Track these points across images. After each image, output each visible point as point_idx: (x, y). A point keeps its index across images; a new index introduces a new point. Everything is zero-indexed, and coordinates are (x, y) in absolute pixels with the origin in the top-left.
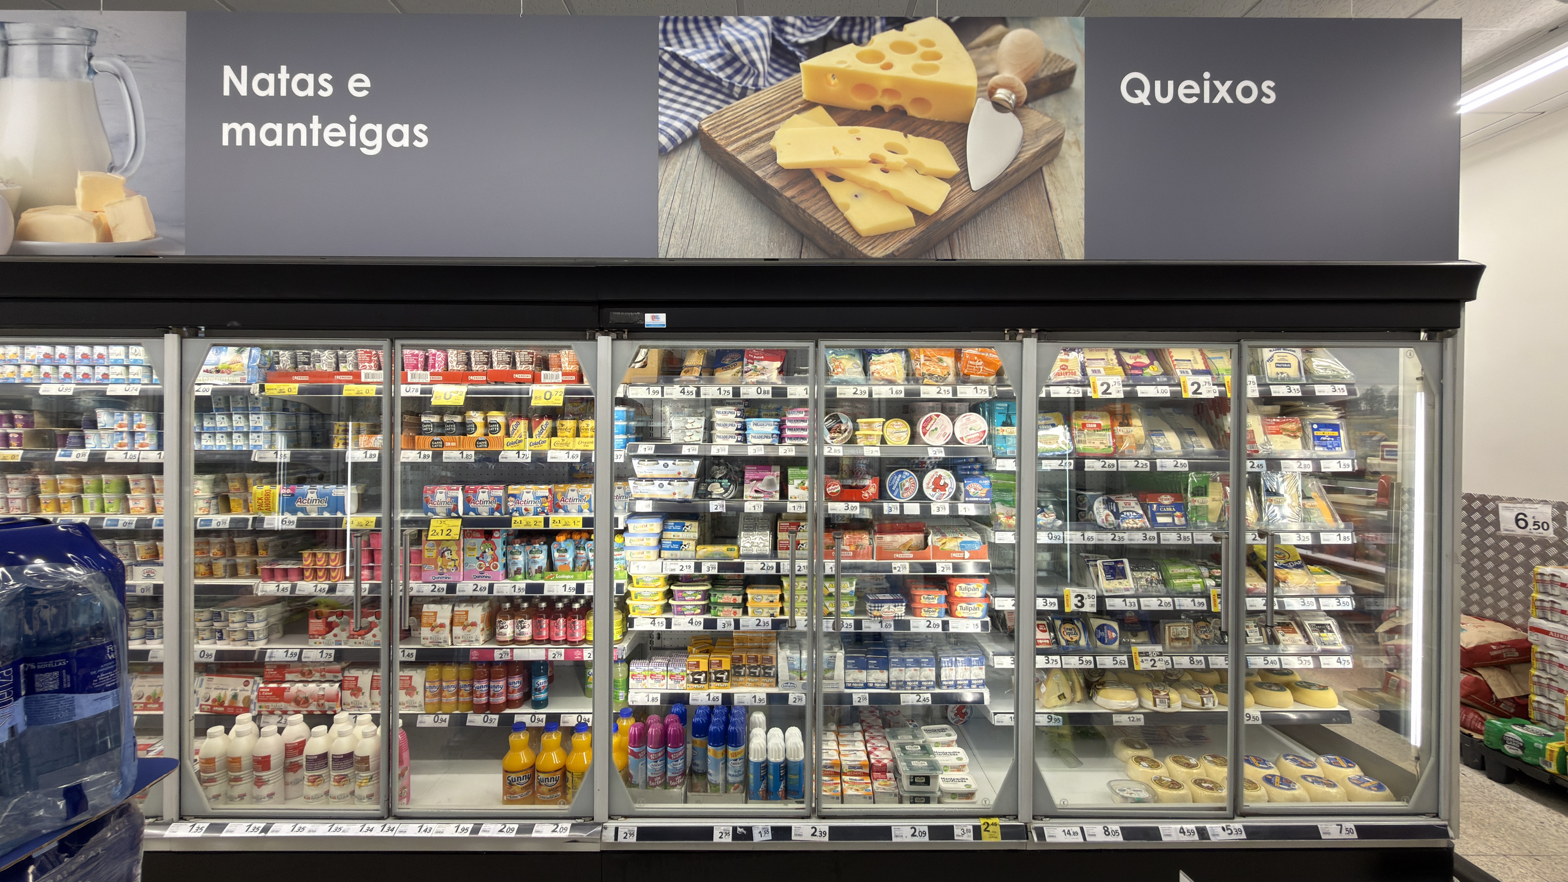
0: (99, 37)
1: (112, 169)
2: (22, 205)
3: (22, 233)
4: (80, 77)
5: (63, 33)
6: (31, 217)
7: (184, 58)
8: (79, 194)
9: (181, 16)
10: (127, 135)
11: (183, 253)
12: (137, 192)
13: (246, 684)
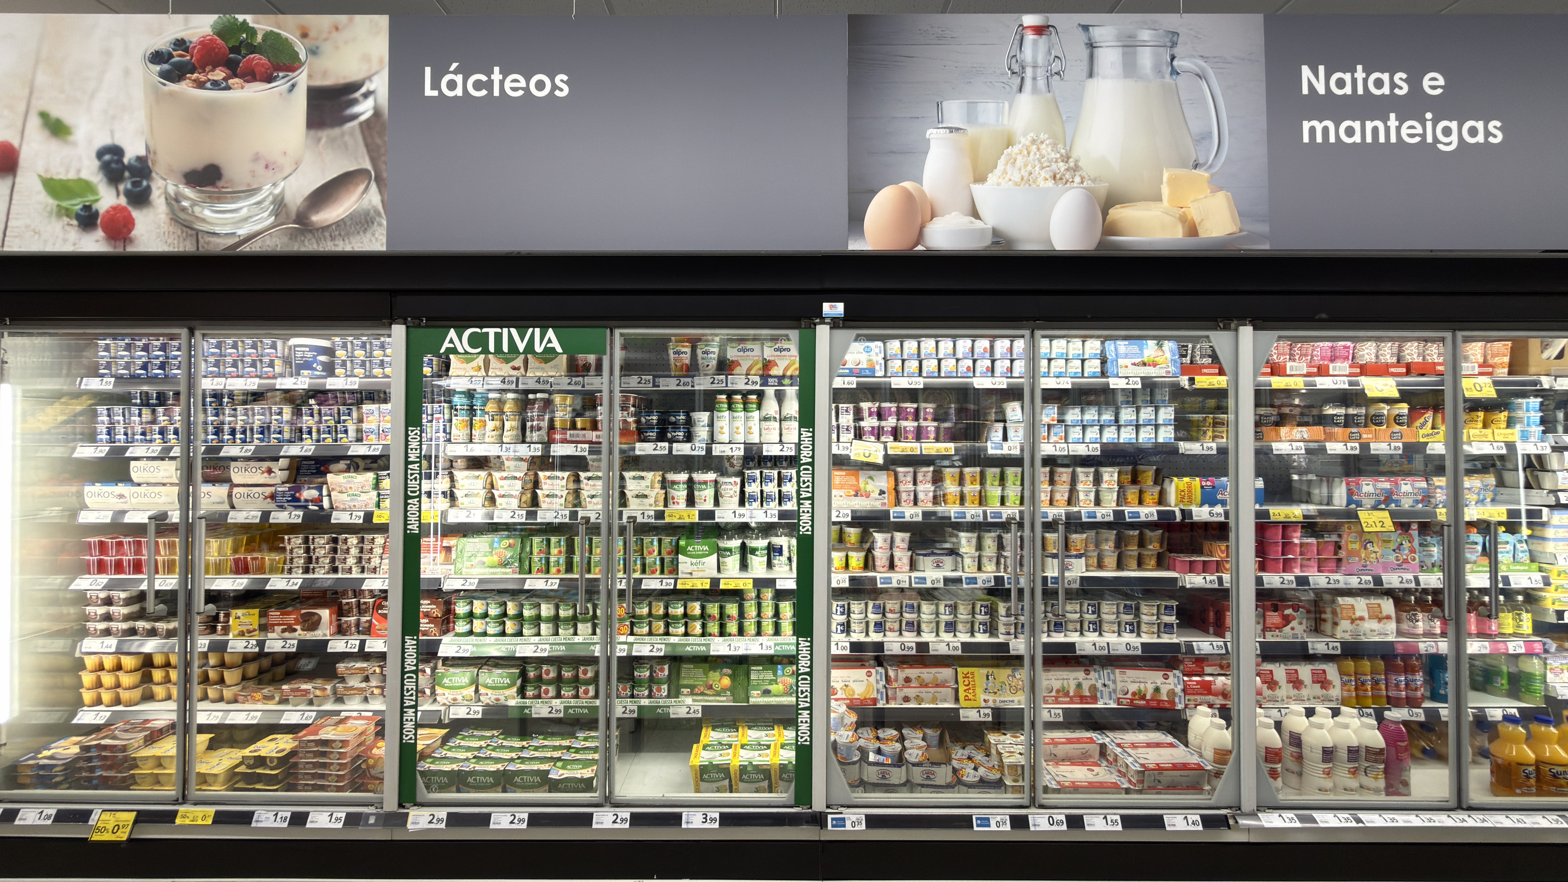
0: (1181, 39)
1: (1196, 166)
2: (1109, 202)
3: (1109, 229)
4: (1163, 77)
5: (1145, 35)
6: (1119, 213)
7: (1263, 59)
8: (1165, 191)
9: (1259, 18)
10: (1210, 134)
11: (1266, 246)
12: (1221, 189)
13: (1166, 677)
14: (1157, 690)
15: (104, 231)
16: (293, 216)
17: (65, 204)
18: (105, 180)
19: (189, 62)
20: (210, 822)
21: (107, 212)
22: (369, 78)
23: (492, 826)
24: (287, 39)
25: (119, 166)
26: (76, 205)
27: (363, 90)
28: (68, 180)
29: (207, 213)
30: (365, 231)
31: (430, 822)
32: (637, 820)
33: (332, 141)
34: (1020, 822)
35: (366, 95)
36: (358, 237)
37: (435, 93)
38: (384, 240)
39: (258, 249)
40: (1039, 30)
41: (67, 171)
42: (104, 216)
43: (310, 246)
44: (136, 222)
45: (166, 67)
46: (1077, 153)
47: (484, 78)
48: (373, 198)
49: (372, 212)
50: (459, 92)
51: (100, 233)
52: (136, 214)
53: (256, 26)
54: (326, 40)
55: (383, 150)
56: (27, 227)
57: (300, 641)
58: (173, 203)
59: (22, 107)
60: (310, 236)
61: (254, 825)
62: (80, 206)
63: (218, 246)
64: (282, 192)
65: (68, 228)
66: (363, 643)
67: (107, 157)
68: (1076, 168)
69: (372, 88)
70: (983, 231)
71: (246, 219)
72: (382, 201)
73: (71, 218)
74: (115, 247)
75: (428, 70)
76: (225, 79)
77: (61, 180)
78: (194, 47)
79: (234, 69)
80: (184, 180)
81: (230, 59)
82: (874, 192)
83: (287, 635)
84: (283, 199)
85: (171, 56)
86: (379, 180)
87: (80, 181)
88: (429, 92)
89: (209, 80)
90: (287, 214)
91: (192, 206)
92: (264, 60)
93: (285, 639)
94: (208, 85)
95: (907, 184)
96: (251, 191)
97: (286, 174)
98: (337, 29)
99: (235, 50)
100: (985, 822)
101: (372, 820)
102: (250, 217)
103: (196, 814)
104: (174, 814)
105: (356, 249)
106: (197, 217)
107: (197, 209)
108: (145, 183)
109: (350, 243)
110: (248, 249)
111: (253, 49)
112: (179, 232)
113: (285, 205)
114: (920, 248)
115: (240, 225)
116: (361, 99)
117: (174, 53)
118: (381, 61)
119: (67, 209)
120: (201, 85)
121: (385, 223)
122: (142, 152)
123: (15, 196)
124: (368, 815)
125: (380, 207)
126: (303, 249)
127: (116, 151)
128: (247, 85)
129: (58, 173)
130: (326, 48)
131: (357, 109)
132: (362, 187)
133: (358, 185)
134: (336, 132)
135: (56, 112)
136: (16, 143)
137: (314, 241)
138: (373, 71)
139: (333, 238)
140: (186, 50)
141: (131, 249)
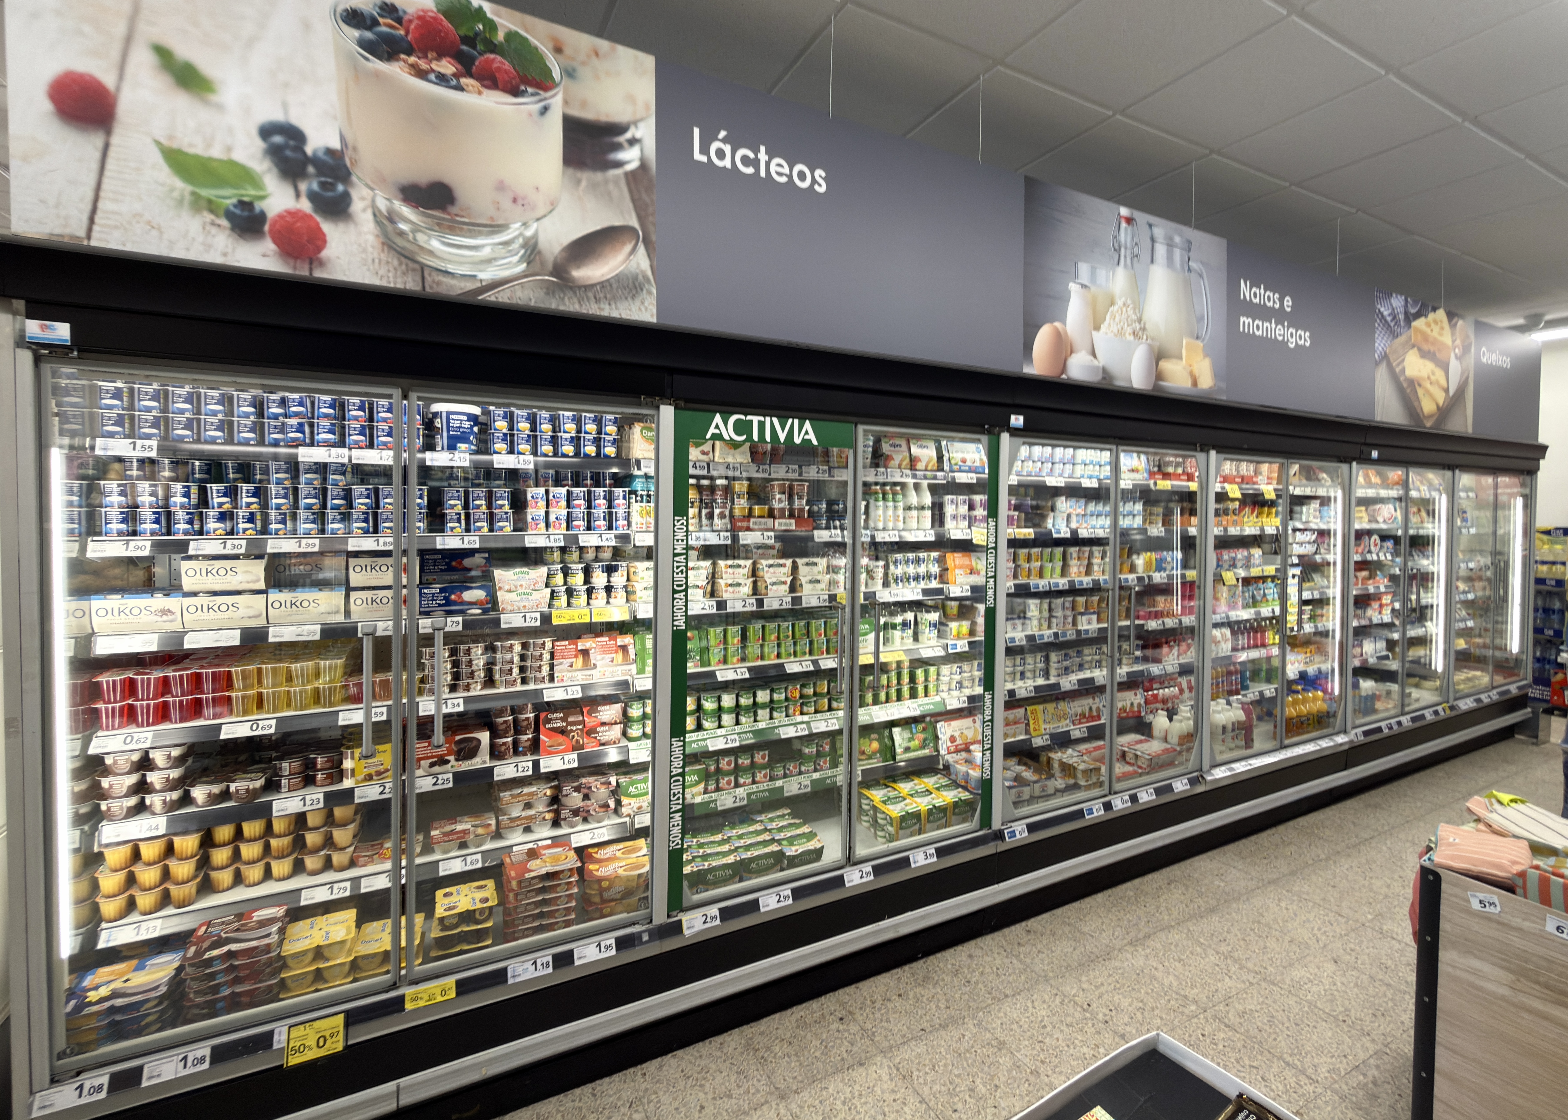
0: (1192, 247)
1: (1197, 338)
2: (1159, 356)
3: (1159, 376)
4: (1184, 272)
5: (1178, 239)
6: (1165, 365)
8: (1184, 352)
9: (1225, 242)
10: (1204, 316)
11: (1224, 398)
12: (1207, 356)
13: (1136, 694)
14: (1132, 704)
15: (275, 242)
16: (550, 267)
17: (205, 192)
18: (275, 171)
19: (401, 39)
20: (453, 995)
21: (280, 217)
22: (635, 123)
23: (762, 910)
24: (536, 48)
25: (299, 156)
26: (228, 197)
27: (628, 135)
28: (210, 159)
29: (435, 244)
30: (633, 297)
31: (705, 922)
32: (878, 870)
33: (593, 186)
34: (1108, 806)
35: (633, 142)
36: (626, 304)
37: (704, 159)
38: (655, 311)
39: (506, 300)
40: (1129, 220)
41: (209, 145)
42: (274, 222)
43: (570, 305)
44: (328, 238)
45: (368, 35)
46: (1145, 318)
47: (752, 155)
48: (641, 262)
49: (640, 277)
50: (727, 163)
51: (268, 245)
52: (327, 227)
53: (495, 19)
54: (584, 63)
55: (651, 210)
56: (137, 215)
57: (455, 775)
58: (385, 222)
59: (120, 29)
60: (570, 294)
61: (510, 981)
62: (234, 201)
63: (454, 288)
64: (536, 235)
65: (214, 230)
66: (536, 764)
67: (278, 139)
68: (1144, 329)
69: (638, 135)
70: (1097, 368)
71: (489, 261)
72: (651, 266)
73: (217, 216)
74: (295, 268)
75: (696, 131)
76: (456, 76)
77: (197, 157)
78: (410, 21)
79: (467, 65)
80: (401, 196)
81: (462, 51)
82: (1038, 327)
83: (436, 769)
84: (535, 245)
85: (375, 23)
86: (647, 242)
87: (232, 163)
88: (698, 156)
89: (433, 70)
90: (542, 263)
91: (414, 231)
92: (507, 66)
93: (435, 775)
94: (432, 77)
95: (1057, 324)
96: (495, 228)
97: (539, 215)
98: (597, 54)
99: (466, 40)
100: (1090, 811)
101: (645, 938)
102: (495, 259)
103: (433, 991)
104: (401, 1000)
105: (624, 316)
106: (422, 248)
107: (421, 238)
108: (340, 188)
109: (617, 308)
110: (493, 299)
111: (493, 48)
112: (396, 262)
113: (539, 253)
114: (1064, 376)
115: (481, 267)
116: (626, 145)
117: (381, 20)
118: (647, 107)
119: (210, 201)
120: (422, 74)
121: (655, 291)
122: (335, 144)
123: (110, 164)
124: (640, 934)
125: (649, 273)
126: (562, 308)
127: (295, 135)
128: (486, 92)
129: (191, 145)
130: (584, 72)
131: (621, 156)
132: (628, 248)
133: (624, 244)
134: (599, 176)
135: (184, 51)
136: (109, 80)
137: (575, 300)
138: (638, 116)
139: (597, 300)
140: (399, 20)
141: (320, 274)
